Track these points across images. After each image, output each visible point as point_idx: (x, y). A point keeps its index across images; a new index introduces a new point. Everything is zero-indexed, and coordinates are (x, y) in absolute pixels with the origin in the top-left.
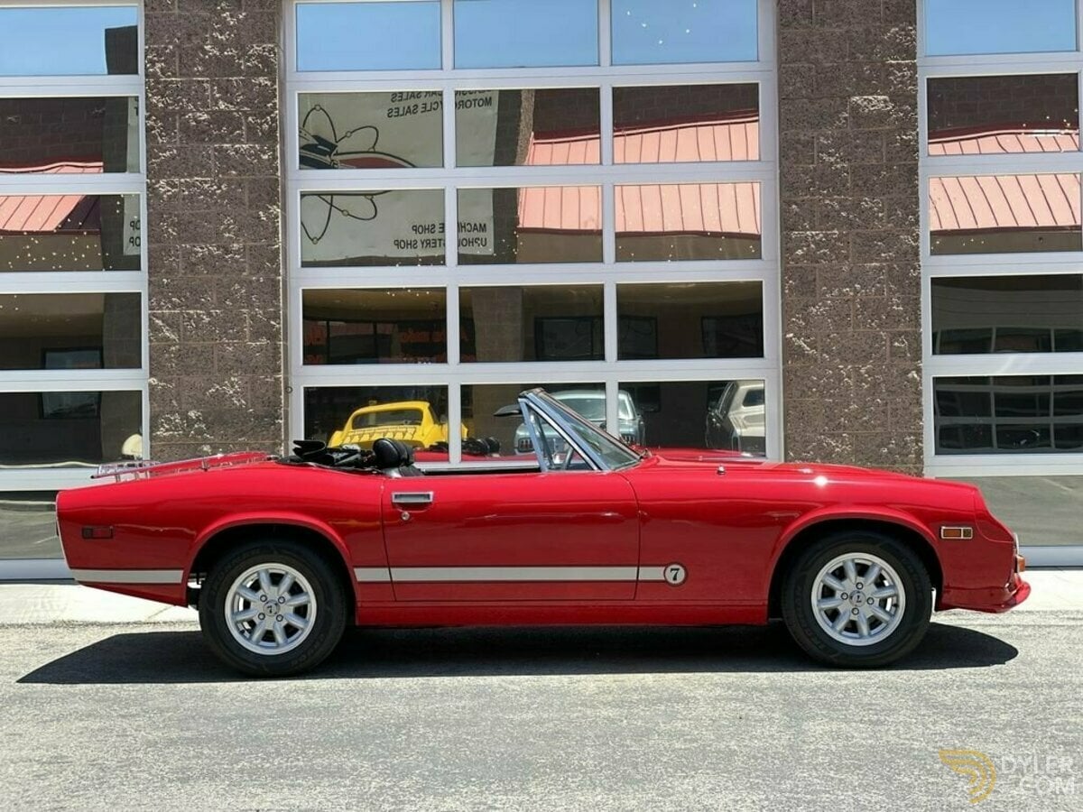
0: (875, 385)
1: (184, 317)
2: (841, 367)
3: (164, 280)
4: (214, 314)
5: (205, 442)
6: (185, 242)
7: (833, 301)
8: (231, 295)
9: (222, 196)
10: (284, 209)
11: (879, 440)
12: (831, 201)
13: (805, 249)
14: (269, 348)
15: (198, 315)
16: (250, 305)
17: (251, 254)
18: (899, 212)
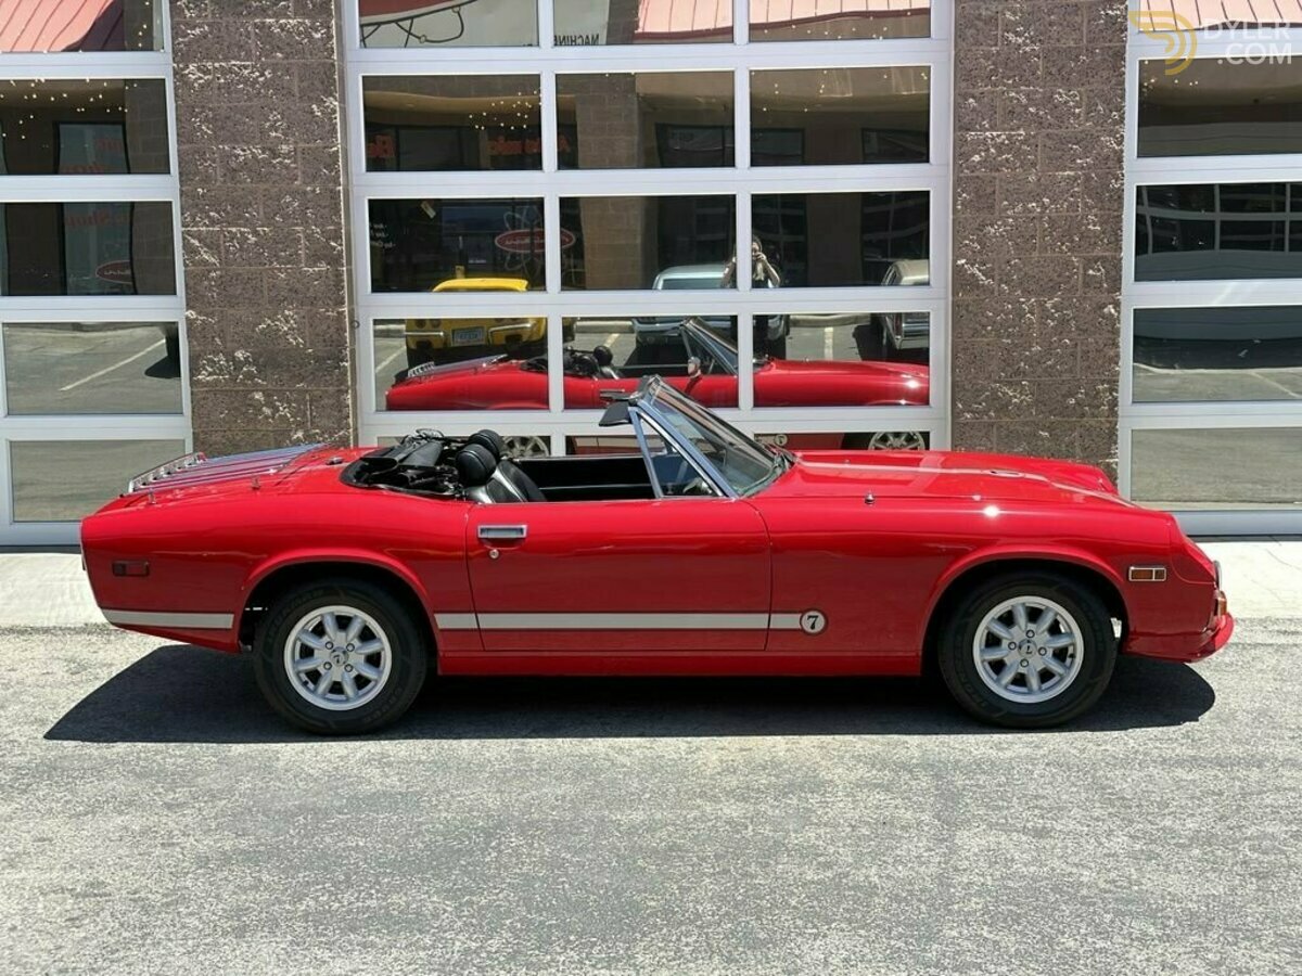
0: (1063, 322)
1: (225, 236)
2: (1022, 300)
3: (200, 190)
4: (262, 233)
5: (257, 388)
6: (223, 142)
7: (1015, 219)
8: (280, 210)
9: (266, 85)
10: (343, 100)
11: (1065, 389)
12: (1017, 93)
13: (983, 154)
14: (330, 275)
15: (242, 233)
16: (305, 222)
17: (304, 158)
18: (1100, 107)
